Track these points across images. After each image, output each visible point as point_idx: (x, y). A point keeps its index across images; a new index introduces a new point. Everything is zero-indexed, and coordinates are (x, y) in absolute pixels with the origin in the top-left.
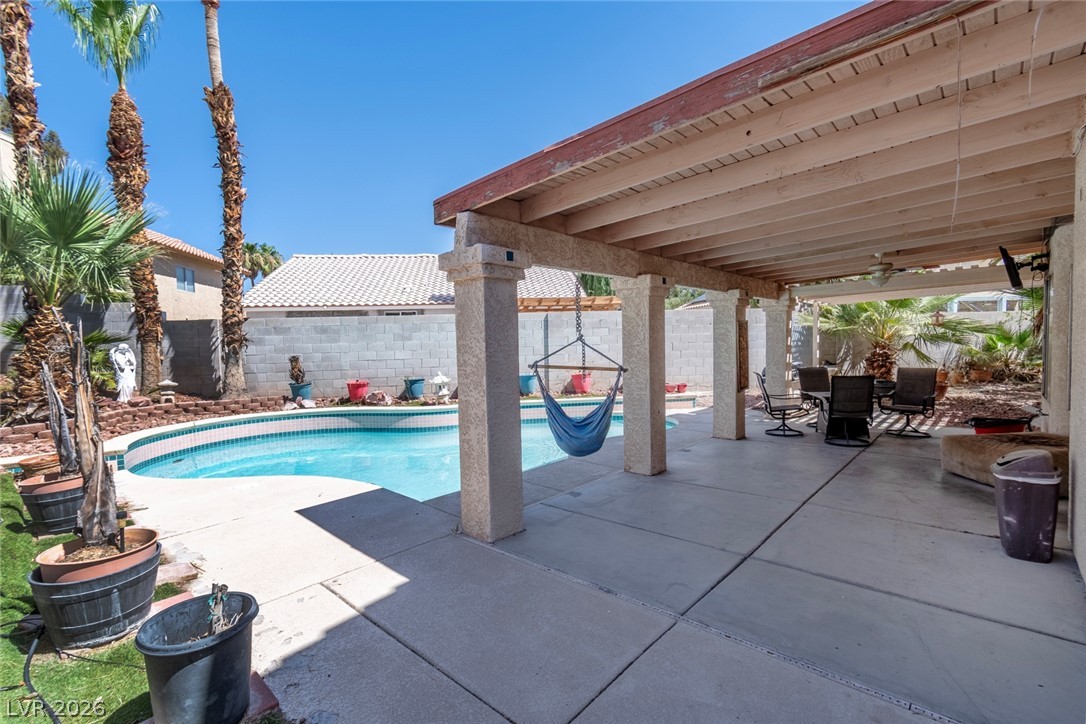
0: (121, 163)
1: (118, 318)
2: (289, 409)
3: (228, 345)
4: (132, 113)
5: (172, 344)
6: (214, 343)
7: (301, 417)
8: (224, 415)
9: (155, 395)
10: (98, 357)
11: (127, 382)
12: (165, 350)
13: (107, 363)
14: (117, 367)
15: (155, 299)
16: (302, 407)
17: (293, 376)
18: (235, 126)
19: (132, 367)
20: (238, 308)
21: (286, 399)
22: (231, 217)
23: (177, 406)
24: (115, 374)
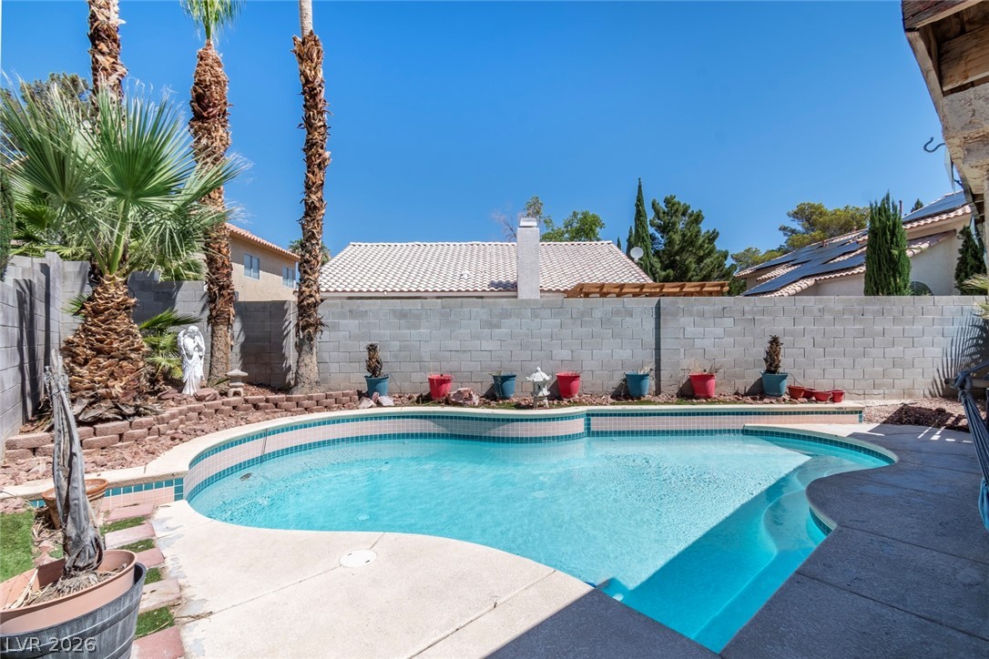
0: (203, 123)
1: (190, 299)
2: (366, 408)
3: (303, 330)
4: (217, 69)
5: (244, 328)
6: (286, 328)
7: (381, 418)
8: (296, 413)
9: (223, 386)
10: (166, 340)
11: (195, 371)
12: (236, 334)
13: (175, 348)
14: (184, 353)
15: (229, 275)
16: (379, 404)
17: (369, 368)
18: (322, 81)
19: (201, 354)
20: (315, 288)
21: (360, 395)
22: (314, 183)
23: (246, 401)
24: (182, 361)
